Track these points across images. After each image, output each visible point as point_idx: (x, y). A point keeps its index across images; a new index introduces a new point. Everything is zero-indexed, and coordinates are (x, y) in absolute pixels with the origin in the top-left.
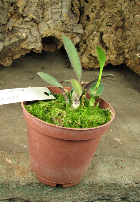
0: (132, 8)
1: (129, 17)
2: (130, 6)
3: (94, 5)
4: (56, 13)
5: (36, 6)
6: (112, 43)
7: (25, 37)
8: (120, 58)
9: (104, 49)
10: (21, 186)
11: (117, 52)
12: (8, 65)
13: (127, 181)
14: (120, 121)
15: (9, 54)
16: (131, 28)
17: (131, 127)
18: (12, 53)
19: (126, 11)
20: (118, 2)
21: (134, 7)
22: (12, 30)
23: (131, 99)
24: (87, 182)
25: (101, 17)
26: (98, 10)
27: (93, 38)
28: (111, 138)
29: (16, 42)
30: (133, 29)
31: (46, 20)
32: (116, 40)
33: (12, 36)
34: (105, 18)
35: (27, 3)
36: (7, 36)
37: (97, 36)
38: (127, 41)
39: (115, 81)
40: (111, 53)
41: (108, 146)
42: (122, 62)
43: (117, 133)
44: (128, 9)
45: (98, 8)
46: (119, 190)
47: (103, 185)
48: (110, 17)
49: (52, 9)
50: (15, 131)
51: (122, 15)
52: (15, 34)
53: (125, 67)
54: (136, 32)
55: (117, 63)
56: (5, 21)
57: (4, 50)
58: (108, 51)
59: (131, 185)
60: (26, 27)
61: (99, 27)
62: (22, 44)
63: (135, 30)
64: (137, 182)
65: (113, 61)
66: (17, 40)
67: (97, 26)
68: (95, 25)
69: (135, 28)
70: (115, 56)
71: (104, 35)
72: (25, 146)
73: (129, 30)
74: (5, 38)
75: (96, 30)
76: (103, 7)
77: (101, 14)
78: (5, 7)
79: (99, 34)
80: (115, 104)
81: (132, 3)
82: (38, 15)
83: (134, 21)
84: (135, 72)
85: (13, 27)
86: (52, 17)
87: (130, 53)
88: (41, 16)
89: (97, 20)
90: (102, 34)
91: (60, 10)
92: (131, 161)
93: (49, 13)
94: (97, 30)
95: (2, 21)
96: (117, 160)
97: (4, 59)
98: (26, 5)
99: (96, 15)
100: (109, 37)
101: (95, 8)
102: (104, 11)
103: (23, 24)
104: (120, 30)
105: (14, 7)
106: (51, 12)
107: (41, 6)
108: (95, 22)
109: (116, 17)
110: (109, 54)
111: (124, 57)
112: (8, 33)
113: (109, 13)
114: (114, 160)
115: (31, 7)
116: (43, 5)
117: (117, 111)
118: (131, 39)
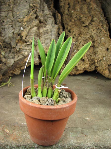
0: (99, 34)
1: (97, 40)
2: (97, 32)
3: (74, 33)
4: (47, 39)
5: (34, 35)
6: (87, 57)
7: (27, 55)
8: (92, 67)
9: (82, 61)
10: (13, 148)
11: (90, 63)
12: (18, 74)
13: (89, 144)
15: (18, 66)
17: (98, 110)
18: (20, 66)
19: (95, 36)
20: (90, 31)
21: (100, 33)
22: (19, 51)
23: (100, 93)
24: (60, 145)
25: (79, 41)
26: (77, 36)
27: (74, 54)
28: (83, 118)
29: (21, 58)
30: (100, 47)
32: (89, 55)
33: (19, 55)
34: (81, 41)
35: (28, 33)
36: (16, 55)
38: (97, 55)
39: (90, 82)
40: (86, 63)
41: (80, 123)
42: (94, 69)
43: (88, 114)
44: (96, 34)
45: (77, 35)
47: (71, 147)
48: (85, 41)
49: (45, 36)
50: (18, 114)
51: (93, 39)
52: (21, 53)
53: (96, 72)
54: (103, 49)
55: (91, 70)
56: (15, 45)
57: (15, 64)
58: (84, 62)
59: (92, 147)
60: (28, 48)
62: (25, 59)
63: (101, 47)
64: (96, 145)
65: (88, 68)
66: (22, 57)
67: (77, 47)
68: (76, 46)
69: (102, 46)
70: (88, 65)
72: (22, 123)
73: (98, 48)
74: (15, 56)
75: (76, 49)
76: (80, 34)
77: (79, 39)
78: (15, 36)
80: (88, 96)
81: (99, 31)
82: (35, 40)
83: (101, 42)
84: (103, 75)
85: (20, 49)
86: (45, 42)
87: (99, 63)
89: (76, 43)
91: (50, 37)
92: (93, 131)
93: (43, 39)
94: (77, 49)
95: (13, 45)
96: (83, 131)
97: (15, 69)
98: (27, 34)
99: (76, 40)
101: (75, 36)
102: (81, 37)
103: (26, 47)
104: (92, 48)
105: (20, 37)
106: (44, 38)
107: (38, 35)
108: (75, 44)
109: (89, 40)
110: (84, 64)
111: (95, 66)
112: (16, 53)
113: (84, 38)
114: (81, 131)
115: (31, 36)
116: (39, 34)
117: (89, 100)
118: (99, 53)
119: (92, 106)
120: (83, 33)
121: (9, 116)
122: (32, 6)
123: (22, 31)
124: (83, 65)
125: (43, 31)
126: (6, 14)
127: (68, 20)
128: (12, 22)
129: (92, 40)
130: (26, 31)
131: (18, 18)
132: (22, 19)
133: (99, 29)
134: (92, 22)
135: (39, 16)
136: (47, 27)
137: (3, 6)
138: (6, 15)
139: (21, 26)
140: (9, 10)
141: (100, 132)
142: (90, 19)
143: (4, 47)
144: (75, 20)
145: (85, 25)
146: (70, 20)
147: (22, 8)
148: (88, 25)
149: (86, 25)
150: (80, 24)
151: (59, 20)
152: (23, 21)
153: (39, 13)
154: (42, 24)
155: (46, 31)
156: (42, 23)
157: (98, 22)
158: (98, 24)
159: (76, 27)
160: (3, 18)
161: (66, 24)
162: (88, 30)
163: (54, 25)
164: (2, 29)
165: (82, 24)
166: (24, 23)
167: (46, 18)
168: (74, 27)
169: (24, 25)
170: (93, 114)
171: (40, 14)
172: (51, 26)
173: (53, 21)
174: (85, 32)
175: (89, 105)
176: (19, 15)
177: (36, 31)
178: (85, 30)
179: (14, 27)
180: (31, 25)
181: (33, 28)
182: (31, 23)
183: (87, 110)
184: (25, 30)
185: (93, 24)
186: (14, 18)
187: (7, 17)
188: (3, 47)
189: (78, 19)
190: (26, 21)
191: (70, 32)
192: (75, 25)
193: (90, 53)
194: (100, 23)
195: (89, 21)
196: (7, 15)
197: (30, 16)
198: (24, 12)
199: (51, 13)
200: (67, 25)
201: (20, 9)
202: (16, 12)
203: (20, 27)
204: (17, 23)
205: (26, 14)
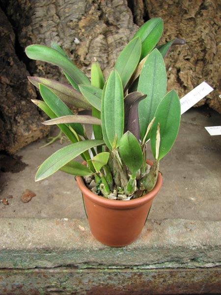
0: (215, 34)
1: (211, 47)
2: (212, 32)
3: (168, 34)
5: (99, 51)
6: (191, 81)
14: (198, 177)
16: (213, 60)
17: (209, 184)
19: (208, 40)
20: (197, 29)
21: (218, 33)
24: (156, 245)
25: (177, 49)
27: (169, 76)
28: (186, 197)
30: (216, 62)
31: (112, 66)
32: (196, 77)
34: (182, 50)
35: (89, 49)
37: (173, 74)
39: (196, 125)
41: (182, 207)
42: (203, 104)
43: (193, 191)
44: (209, 36)
46: (187, 252)
47: (171, 247)
48: (188, 49)
49: (117, 51)
51: (202, 45)
53: (208, 108)
55: (197, 104)
58: (186, 91)
59: (199, 247)
61: (175, 62)
64: (205, 244)
67: (173, 61)
68: (171, 59)
69: (219, 60)
71: (181, 72)
73: (211, 63)
75: (172, 66)
76: (179, 35)
79: (175, 70)
80: (193, 156)
81: (215, 28)
83: (217, 51)
88: (106, 62)
89: (173, 53)
90: (179, 71)
92: (201, 223)
93: (115, 57)
94: (174, 65)
98: (87, 51)
100: (187, 75)
104: (201, 64)
105: (75, 55)
107: (105, 50)
108: (170, 56)
109: (196, 46)
113: (186, 43)
114: (183, 223)
115: (94, 53)
116: (107, 48)
117: (195, 165)
118: (214, 74)
119: (199, 175)
120: (185, 32)
121: (74, 199)
123: (77, 45)
125: (113, 41)
126: (45, 11)
127: (156, 5)
128: (57, 25)
129: (201, 48)
130: (85, 45)
131: (68, 19)
132: (75, 22)
133: (215, 23)
134: (202, 11)
135: (106, 14)
136: (121, 32)
138: (45, 13)
139: (75, 35)
140: (49, 3)
141: (210, 223)
142: (198, 5)
143: (46, 74)
144: (169, 5)
145: (188, 17)
146: (159, 4)
148: (194, 17)
149: (190, 17)
150: (179, 13)
151: (140, 12)
152: (77, 25)
153: (106, 7)
154: (112, 28)
155: (119, 41)
156: (112, 25)
157: (214, 9)
158: (213, 13)
159: (171, 21)
160: (39, 19)
162: (194, 26)
163: (132, 26)
164: (39, 40)
165: (182, 13)
166: (79, 31)
167: (117, 14)
168: (168, 20)
169: (81, 34)
170: (201, 191)
171: (107, 9)
172: (127, 30)
173: (130, 17)
174: (188, 31)
175: (195, 174)
176: (70, 14)
177: (101, 43)
178: (188, 25)
179: (62, 35)
180: (92, 33)
181: (97, 37)
182: (92, 29)
183: (191, 182)
184: (82, 44)
185: (204, 14)
186: (60, 18)
187: (48, 16)
188: (44, 74)
189: (174, 2)
190: (84, 27)
192: (169, 17)
193: (198, 73)
194: (218, 12)
195: (197, 9)
196: (47, 13)
197: (90, 16)
198: (78, 8)
199: (126, 3)
200: (154, 14)
201: (70, 2)
202: (63, 6)
203: (73, 38)
204: (67, 30)
205: (83, 13)
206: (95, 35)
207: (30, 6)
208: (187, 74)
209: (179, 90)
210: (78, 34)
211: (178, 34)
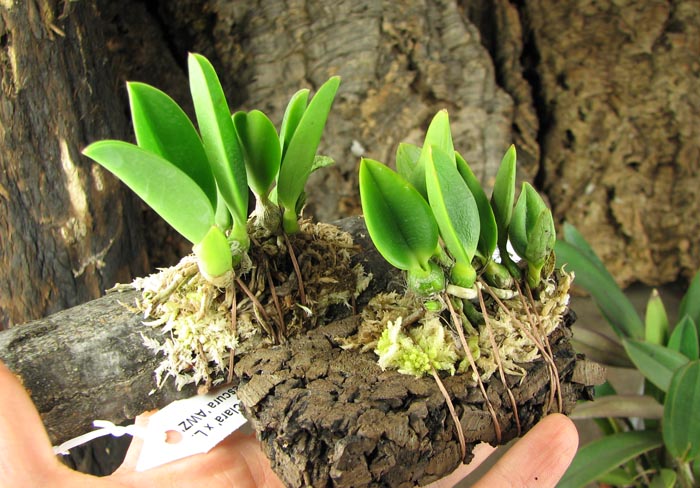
122: (393, 32)
123: (355, 158)
124: (624, 264)
126: (280, 70)
127: (554, 15)
129: (668, 131)
130: (379, 159)
132: (353, 102)
134: (670, 36)
135: (426, 77)
136: (465, 116)
137: (261, 38)
138: (279, 76)
139: (352, 134)
140: (288, 51)
142: (659, 21)
144: (586, 19)
145: (634, 51)
146: (561, 14)
147: (347, 43)
148: (649, 52)
149: (641, 51)
150: (613, 40)
151: (512, 48)
152: (358, 111)
153: (427, 61)
154: (442, 107)
155: (459, 139)
156: (443, 100)
158: (697, 43)
159: (590, 61)
161: (544, 35)
162: (649, 73)
163: (492, 96)
165: (619, 40)
166: (363, 125)
167: (455, 70)
168: (583, 60)
169: (366, 131)
171: (430, 66)
172: (479, 109)
173: (488, 71)
178: (635, 72)
180: (395, 128)
181: (406, 136)
182: (395, 118)
185: (676, 46)
186: (315, 88)
187: (286, 84)
189: (599, 10)
190: (373, 115)
191: (565, 87)
192: (586, 51)
193: (659, 201)
195: (657, 31)
196: (284, 75)
197: (389, 87)
198: (359, 67)
199: (477, 36)
200: (550, 42)
201: (340, 51)
202: (322, 61)
203: (348, 140)
204: (333, 119)
205: (371, 78)
206: (401, 133)
207: (244, 60)
208: (631, 205)
209: (611, 245)
210: (361, 132)
211: (609, 94)
